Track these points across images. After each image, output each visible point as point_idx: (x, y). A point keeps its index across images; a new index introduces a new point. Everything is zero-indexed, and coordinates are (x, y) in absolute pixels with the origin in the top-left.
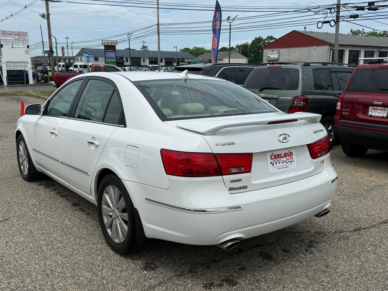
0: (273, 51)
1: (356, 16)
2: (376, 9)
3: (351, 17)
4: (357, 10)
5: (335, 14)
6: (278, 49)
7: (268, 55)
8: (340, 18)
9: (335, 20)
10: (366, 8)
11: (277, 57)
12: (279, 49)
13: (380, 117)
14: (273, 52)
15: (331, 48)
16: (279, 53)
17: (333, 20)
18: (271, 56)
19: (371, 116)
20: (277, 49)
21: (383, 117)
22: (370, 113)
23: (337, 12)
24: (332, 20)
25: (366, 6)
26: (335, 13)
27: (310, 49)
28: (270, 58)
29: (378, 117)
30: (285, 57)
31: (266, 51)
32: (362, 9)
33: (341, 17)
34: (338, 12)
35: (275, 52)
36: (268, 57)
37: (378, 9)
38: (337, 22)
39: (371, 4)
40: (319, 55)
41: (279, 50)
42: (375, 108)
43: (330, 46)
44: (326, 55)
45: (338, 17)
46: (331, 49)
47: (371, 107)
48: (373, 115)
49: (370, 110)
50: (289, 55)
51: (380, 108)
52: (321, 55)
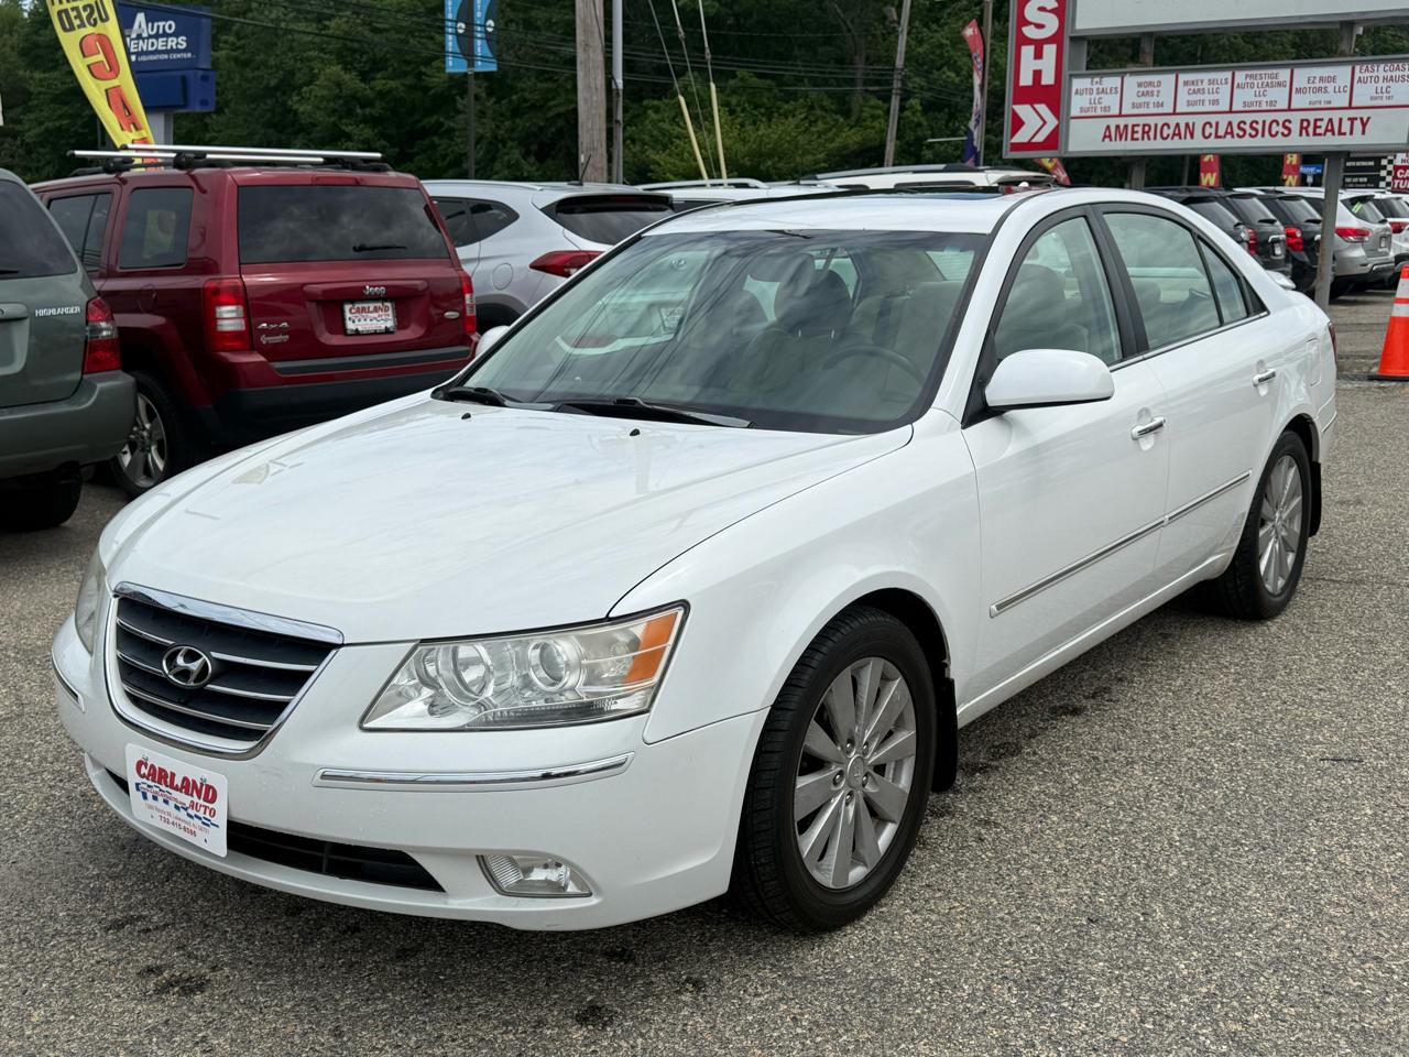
13: (381, 333)
19: (357, 333)
21: (387, 331)
22: (350, 326)
29: (375, 333)
42: (360, 306)
47: (347, 307)
48: (360, 329)
49: (348, 315)
51: (372, 306)
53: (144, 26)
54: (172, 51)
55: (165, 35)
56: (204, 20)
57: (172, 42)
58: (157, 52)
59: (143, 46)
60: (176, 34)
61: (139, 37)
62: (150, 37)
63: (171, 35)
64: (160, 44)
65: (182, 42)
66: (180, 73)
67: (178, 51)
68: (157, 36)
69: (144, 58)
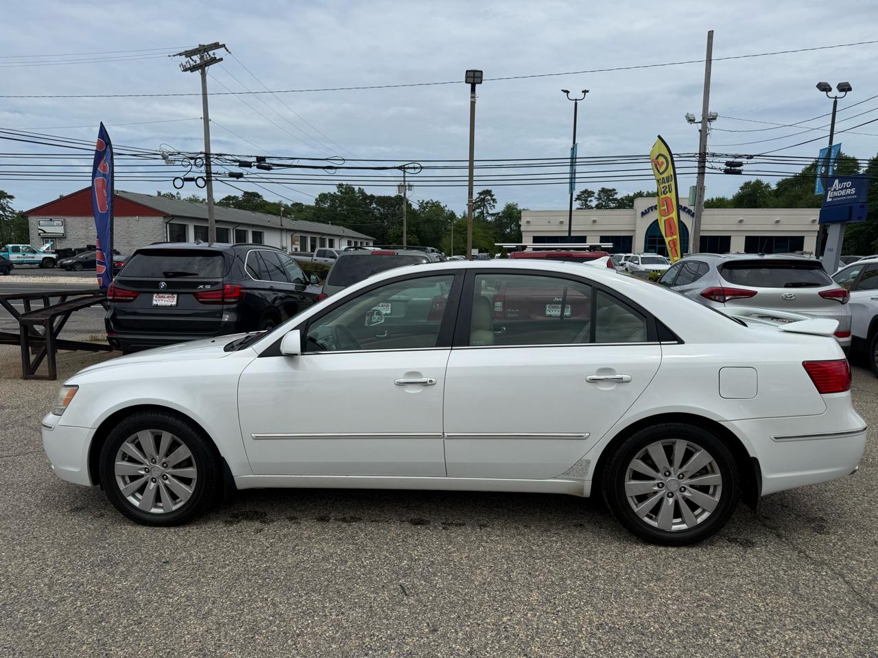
0: (51, 220)
1: (239, 176)
2: (268, 168)
3: (232, 175)
4: (240, 166)
5: (203, 169)
6: (62, 218)
7: (39, 227)
8: (213, 175)
9: (205, 178)
10: (254, 165)
11: (63, 232)
12: (64, 217)
14: (51, 223)
15: (167, 221)
16: (64, 224)
17: (202, 177)
18: (47, 229)
19: (550, 316)
20: (60, 217)
22: (548, 313)
23: (206, 165)
24: (199, 177)
25: (254, 162)
26: (203, 166)
27: (128, 220)
28: (45, 232)
30: (79, 233)
31: (35, 219)
32: (248, 165)
33: (214, 173)
34: (208, 165)
35: (55, 223)
36: (40, 231)
37: (272, 169)
38: (208, 181)
39: (260, 159)
40: (146, 231)
41: (65, 220)
43: (165, 217)
44: (160, 232)
45: (209, 173)
46: (167, 223)
47: (548, 306)
50: (87, 228)
52: (150, 231)
53: (837, 184)
54: (848, 195)
55: (846, 188)
56: (865, 180)
57: (848, 191)
58: (841, 196)
59: (836, 194)
60: (851, 188)
61: (835, 190)
62: (839, 189)
63: (848, 188)
64: (843, 193)
65: (853, 191)
66: (849, 205)
67: (851, 195)
68: (842, 189)
69: (835, 199)
